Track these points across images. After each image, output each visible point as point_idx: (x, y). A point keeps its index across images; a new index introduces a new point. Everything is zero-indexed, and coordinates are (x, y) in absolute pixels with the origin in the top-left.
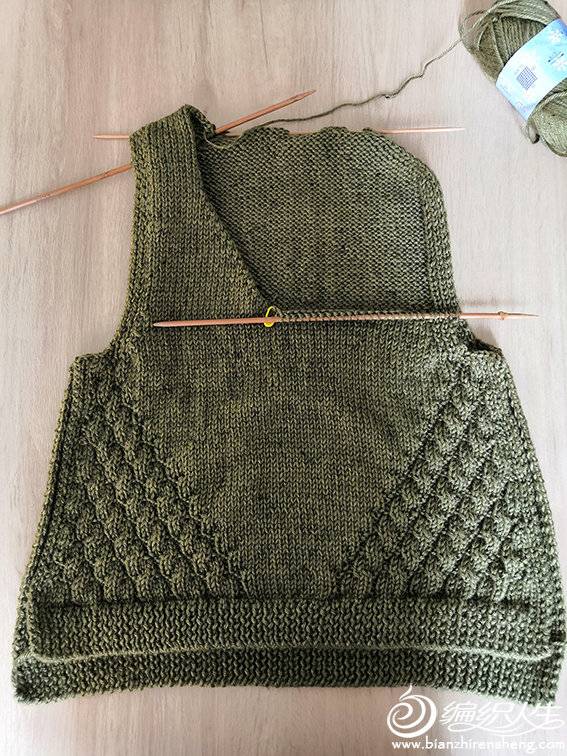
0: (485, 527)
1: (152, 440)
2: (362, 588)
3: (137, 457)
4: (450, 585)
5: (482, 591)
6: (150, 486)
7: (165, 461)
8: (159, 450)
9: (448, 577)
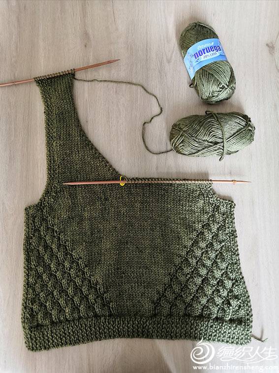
0: (220, 284)
1: (65, 242)
2: (166, 311)
3: (59, 251)
4: (205, 311)
5: (220, 315)
6: (67, 264)
7: (72, 252)
8: (69, 247)
9: (204, 307)
